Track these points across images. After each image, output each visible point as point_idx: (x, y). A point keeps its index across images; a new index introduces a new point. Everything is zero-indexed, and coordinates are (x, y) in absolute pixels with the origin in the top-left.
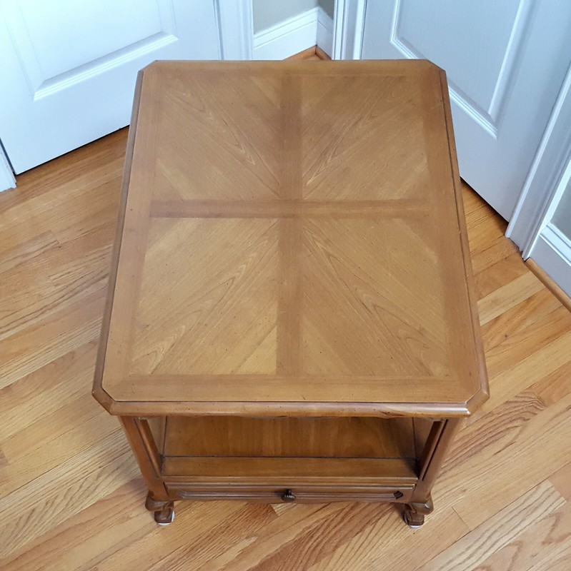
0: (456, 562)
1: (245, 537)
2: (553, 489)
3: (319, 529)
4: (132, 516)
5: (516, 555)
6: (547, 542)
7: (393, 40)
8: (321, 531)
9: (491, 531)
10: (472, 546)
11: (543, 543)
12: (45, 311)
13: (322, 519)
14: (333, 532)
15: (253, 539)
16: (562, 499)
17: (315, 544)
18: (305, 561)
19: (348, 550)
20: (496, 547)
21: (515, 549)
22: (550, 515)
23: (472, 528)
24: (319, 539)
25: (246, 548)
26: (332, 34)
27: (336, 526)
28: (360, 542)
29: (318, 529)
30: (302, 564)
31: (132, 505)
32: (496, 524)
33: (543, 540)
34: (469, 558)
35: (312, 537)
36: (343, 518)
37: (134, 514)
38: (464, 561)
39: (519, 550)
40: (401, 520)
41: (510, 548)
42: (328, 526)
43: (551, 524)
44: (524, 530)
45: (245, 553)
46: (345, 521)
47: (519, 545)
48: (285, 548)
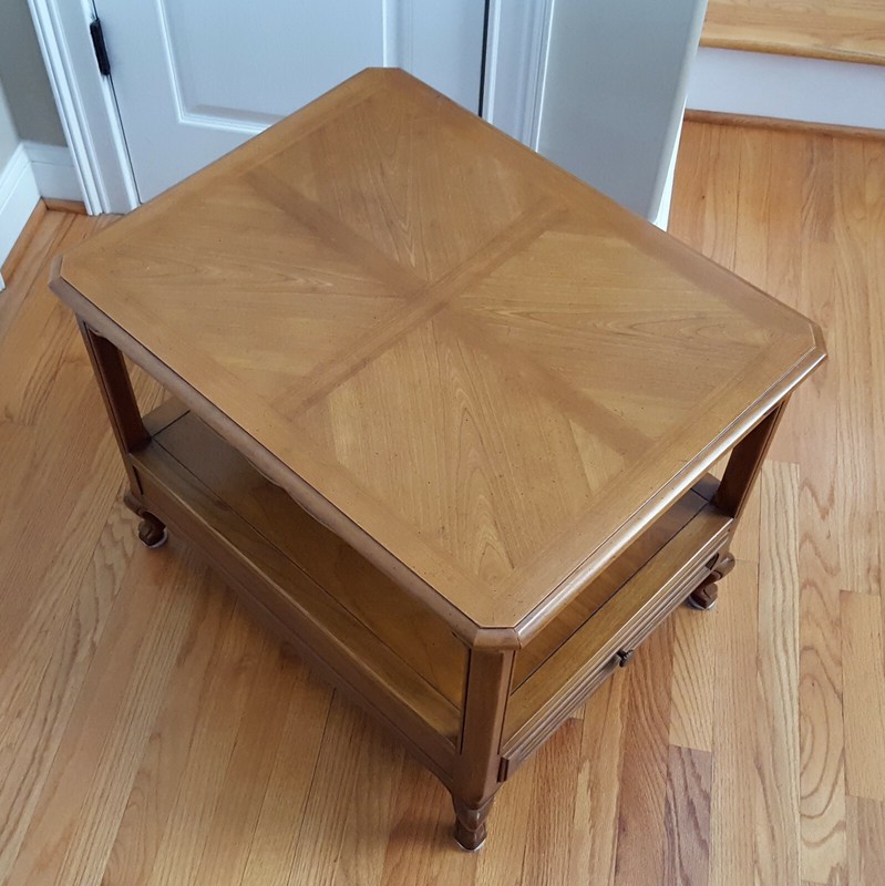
0: (779, 602)
1: (575, 771)
2: (777, 464)
3: (634, 692)
4: (435, 874)
5: (816, 548)
6: (824, 514)
7: (183, 118)
8: (638, 693)
9: (774, 549)
10: (774, 577)
11: (823, 517)
12: (42, 757)
13: (626, 679)
14: (650, 683)
15: (587, 765)
16: (793, 465)
17: (648, 711)
18: (657, 737)
19: (682, 683)
20: (793, 558)
21: (808, 546)
22: (801, 488)
23: (756, 560)
24: (646, 702)
25: (590, 781)
26: (73, 166)
27: (645, 676)
28: (683, 667)
29: (632, 694)
30: (659, 742)
31: (421, 862)
32: (770, 536)
33: (819, 516)
34: (784, 589)
35: (637, 707)
36: (643, 661)
37: (435, 869)
38: (784, 596)
39: (811, 541)
40: (694, 611)
41: (804, 547)
42: (639, 682)
43: (810, 495)
44: (797, 522)
45: (593, 787)
46: (648, 661)
47: (807, 537)
48: (626, 743)
